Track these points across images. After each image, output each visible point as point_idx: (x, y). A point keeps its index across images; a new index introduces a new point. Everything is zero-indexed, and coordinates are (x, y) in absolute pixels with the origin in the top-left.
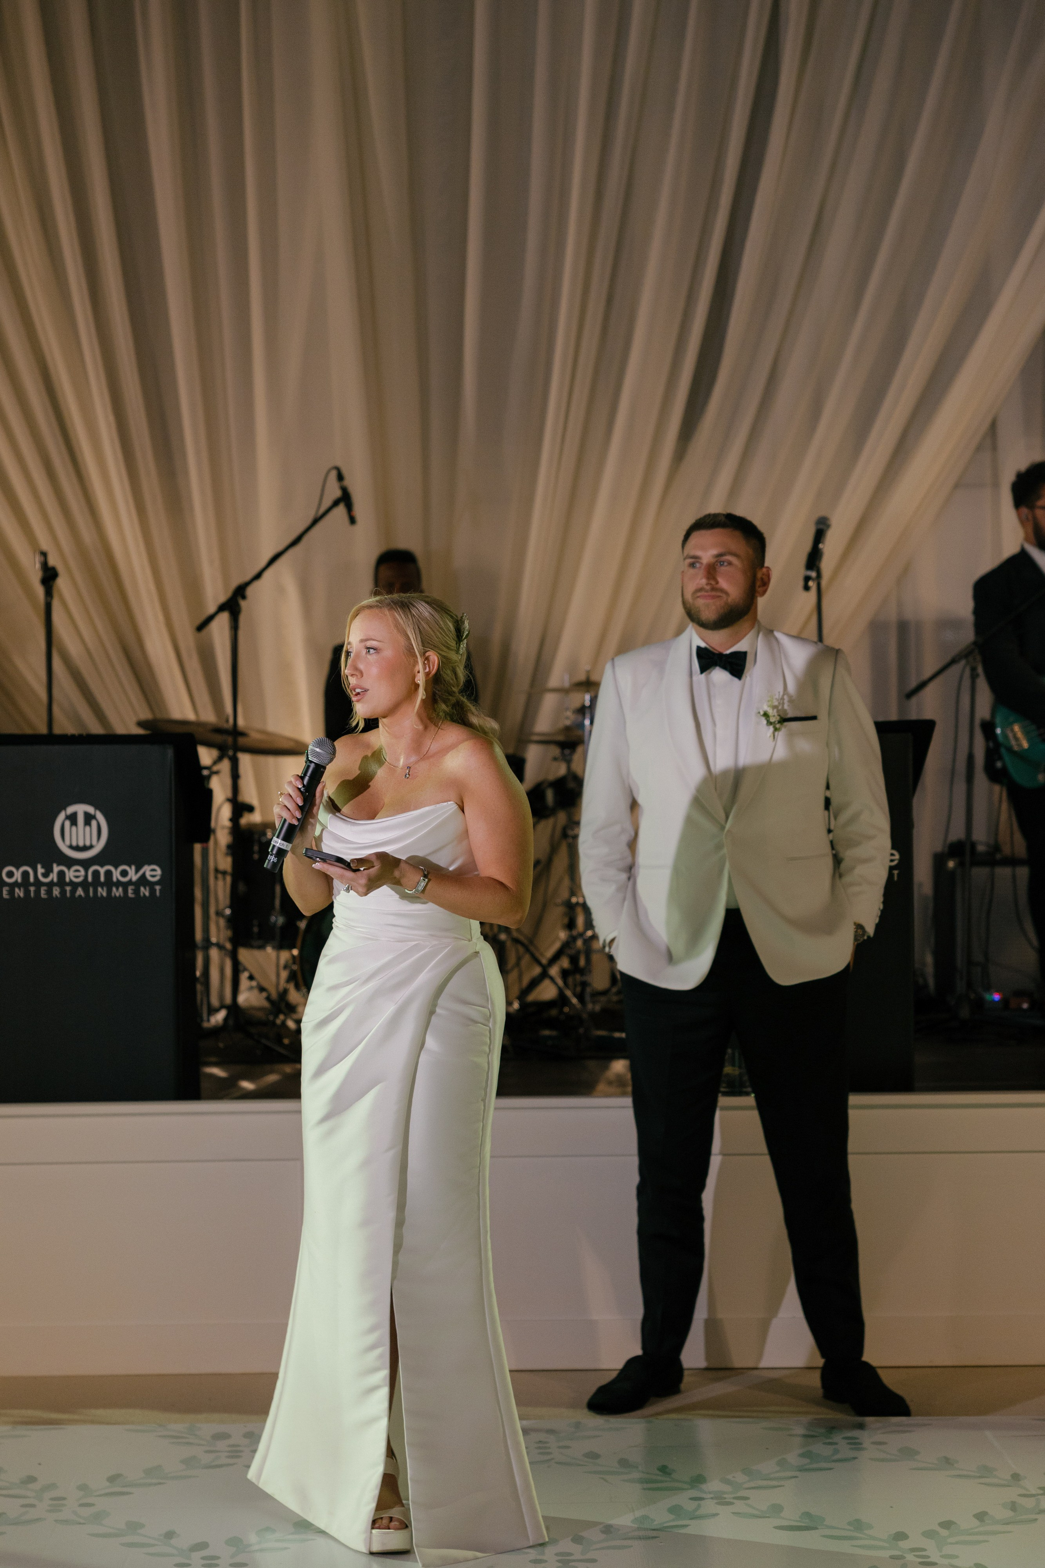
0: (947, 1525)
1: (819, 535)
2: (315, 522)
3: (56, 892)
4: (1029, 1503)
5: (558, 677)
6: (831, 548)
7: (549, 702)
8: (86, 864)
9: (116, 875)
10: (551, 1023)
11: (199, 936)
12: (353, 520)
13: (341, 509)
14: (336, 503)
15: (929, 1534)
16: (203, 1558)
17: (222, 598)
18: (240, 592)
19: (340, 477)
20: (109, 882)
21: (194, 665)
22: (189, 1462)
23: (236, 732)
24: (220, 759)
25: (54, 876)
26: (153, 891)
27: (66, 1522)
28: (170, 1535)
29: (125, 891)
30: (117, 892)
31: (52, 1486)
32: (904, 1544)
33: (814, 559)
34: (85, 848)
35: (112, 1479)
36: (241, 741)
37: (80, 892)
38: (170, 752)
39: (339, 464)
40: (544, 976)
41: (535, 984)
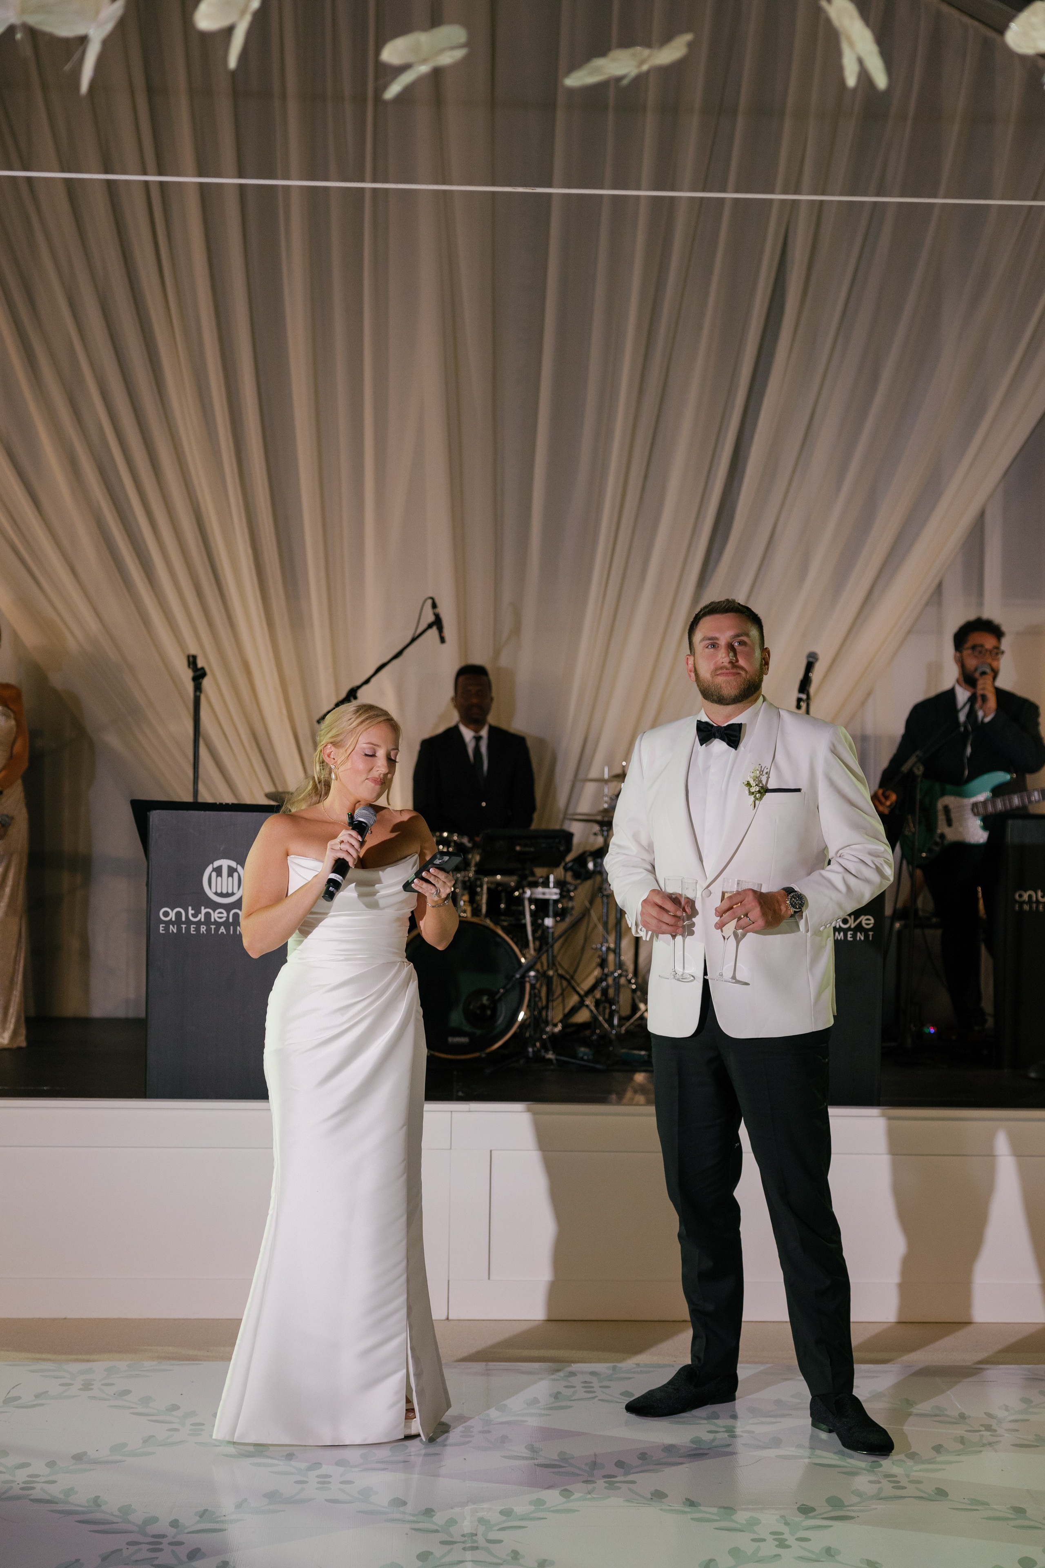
1: (810, 667)
2: (413, 640)
3: (203, 929)
6: (816, 676)
7: (590, 789)
8: (227, 907)
12: (443, 640)
13: (434, 631)
14: (430, 626)
18: (353, 693)
19: (434, 606)
25: (201, 917)
33: (804, 684)
34: (228, 895)
37: (222, 930)
39: (431, 595)
40: (581, 1004)
41: (574, 1010)
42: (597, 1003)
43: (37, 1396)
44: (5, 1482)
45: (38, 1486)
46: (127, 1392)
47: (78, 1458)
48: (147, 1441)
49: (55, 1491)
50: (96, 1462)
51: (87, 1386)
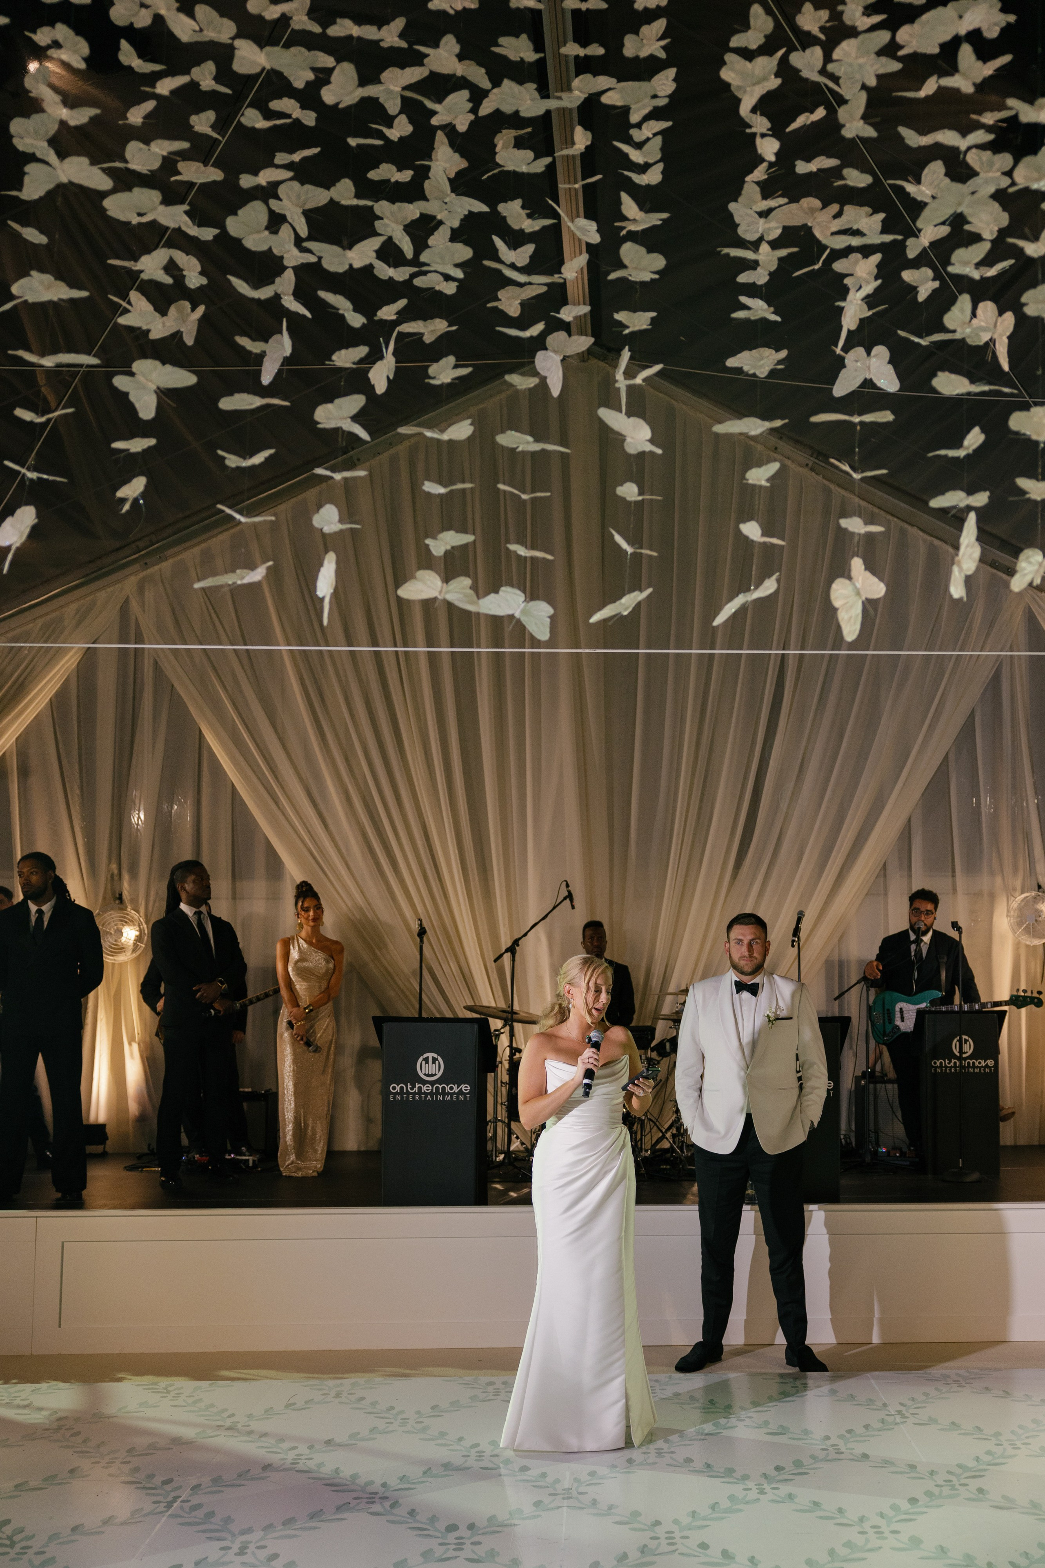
0: (850, 1431)
1: (799, 920)
2: (554, 908)
3: (417, 1097)
4: (890, 1419)
5: (672, 988)
6: (805, 926)
7: (669, 999)
8: (432, 1083)
9: (447, 1089)
10: (667, 1162)
11: (489, 1117)
12: (573, 907)
13: (568, 901)
14: (565, 899)
15: (841, 1437)
16: (477, 1452)
17: (509, 944)
18: (516, 942)
19: (567, 886)
20: (444, 1093)
21: (494, 976)
22: (473, 1398)
23: (513, 1013)
24: (504, 1026)
25: (416, 1089)
26: (465, 1098)
27: (409, 1432)
28: (461, 1439)
29: (452, 1098)
30: (448, 1098)
31: (402, 1412)
32: (828, 1442)
33: (796, 931)
34: (432, 1075)
35: (433, 1408)
36: (515, 1016)
37: (429, 1097)
38: (476, 1027)
39: (567, 879)
40: (663, 1137)
41: (659, 1141)
42: (674, 1136)
43: (306, 1402)
44: (281, 1459)
45: (301, 1462)
46: (363, 1399)
47: (328, 1442)
48: (373, 1430)
49: (311, 1465)
50: (340, 1445)
51: (338, 1395)
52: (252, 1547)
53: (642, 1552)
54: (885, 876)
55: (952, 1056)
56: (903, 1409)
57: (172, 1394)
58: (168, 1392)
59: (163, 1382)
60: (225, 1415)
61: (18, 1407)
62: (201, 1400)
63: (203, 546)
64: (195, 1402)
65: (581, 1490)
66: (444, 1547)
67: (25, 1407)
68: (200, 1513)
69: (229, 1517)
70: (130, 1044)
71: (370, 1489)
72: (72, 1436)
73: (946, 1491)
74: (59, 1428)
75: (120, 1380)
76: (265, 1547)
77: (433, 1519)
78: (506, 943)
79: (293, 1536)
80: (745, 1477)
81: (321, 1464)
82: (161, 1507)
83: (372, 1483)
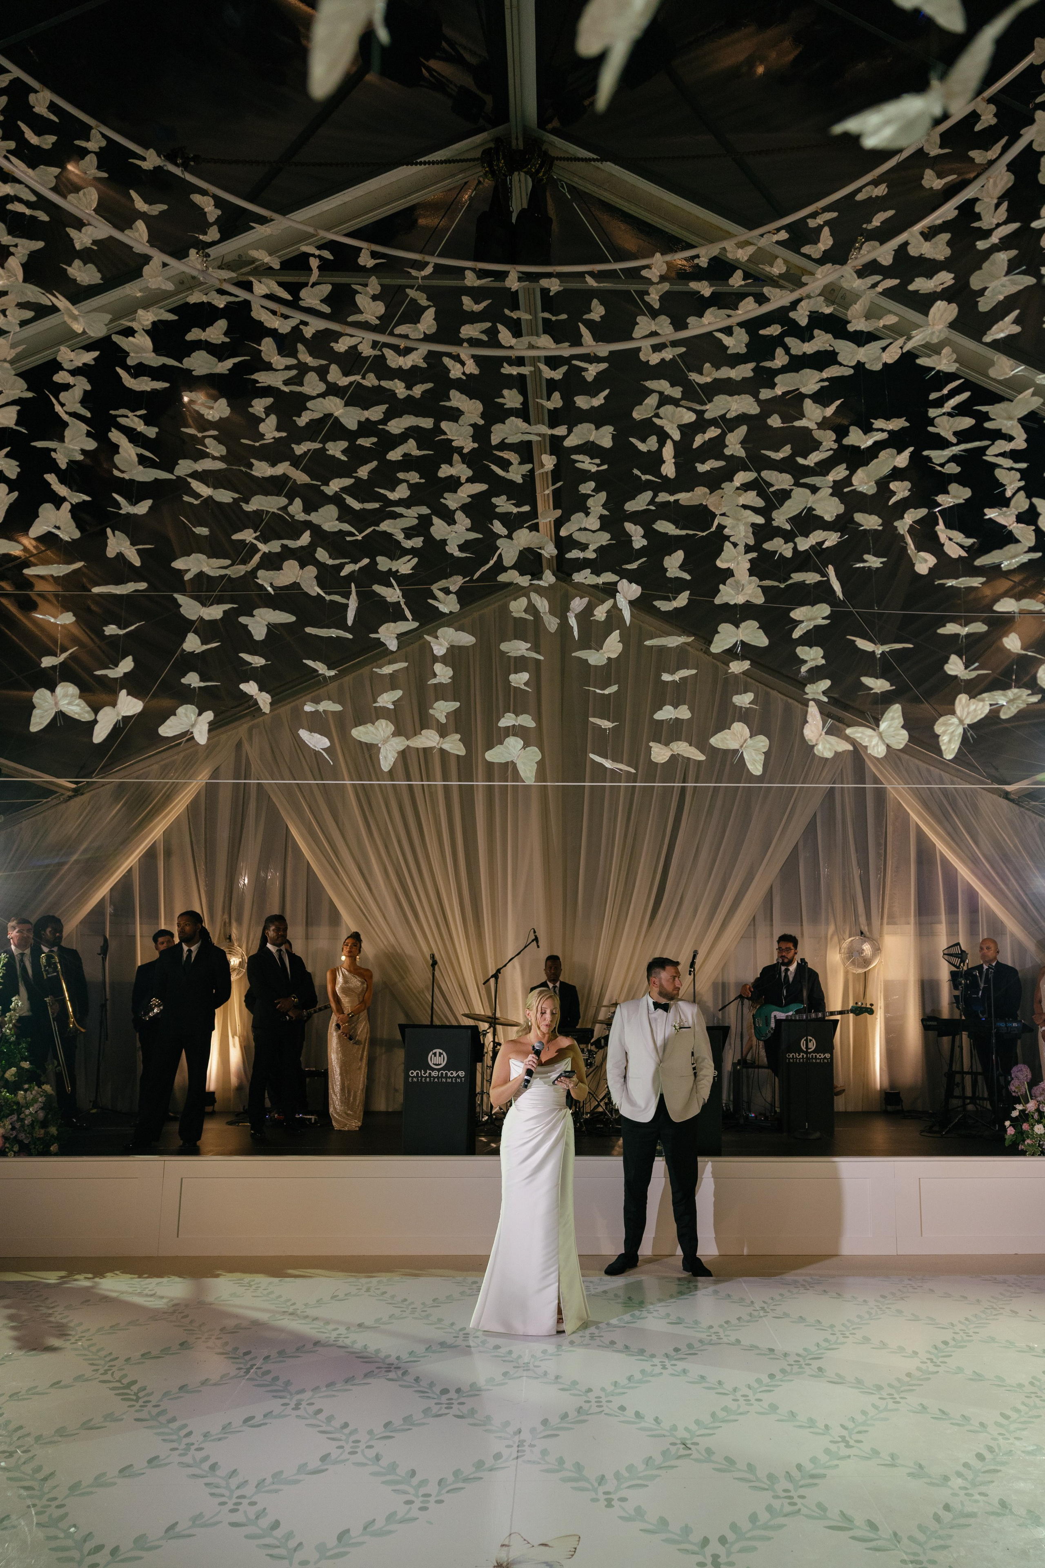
0: (727, 1322)
1: (694, 957)
2: (525, 947)
3: (428, 1080)
4: (756, 1313)
5: (606, 1003)
6: (698, 961)
7: (603, 1010)
8: (438, 1070)
9: (449, 1074)
12: (538, 947)
13: (534, 943)
14: (533, 941)
15: (721, 1326)
17: (495, 972)
18: (499, 971)
19: (535, 932)
20: (446, 1077)
21: (483, 992)
23: (495, 1017)
24: (490, 1027)
25: (427, 1074)
26: (462, 1080)
27: (416, 1318)
28: (453, 1324)
29: (452, 1079)
30: (449, 1080)
31: (412, 1303)
32: (712, 1330)
33: (692, 964)
34: (439, 1065)
35: (434, 1300)
36: (498, 1021)
37: (436, 1080)
38: (469, 1031)
39: (535, 928)
44: (327, 1338)
45: (341, 1339)
47: (360, 1325)
48: (391, 1316)
49: (348, 1342)
50: (368, 1327)
51: (368, 1290)
52: (304, 1403)
53: (579, 1412)
54: (754, 925)
55: (800, 1050)
56: (765, 1306)
57: (253, 1287)
58: (250, 1286)
59: (247, 1278)
60: (289, 1303)
61: (147, 1295)
62: (272, 1292)
63: (292, 704)
64: (269, 1294)
65: (537, 1363)
66: (439, 1406)
67: (152, 1295)
68: (269, 1378)
69: (289, 1381)
70: (233, 1037)
71: (388, 1361)
72: (183, 1317)
73: (796, 1369)
74: (174, 1312)
75: (217, 1276)
76: (313, 1404)
77: (432, 1384)
78: (492, 971)
79: (334, 1396)
80: (653, 1356)
81: (354, 1342)
82: (242, 1373)
83: (390, 1356)
